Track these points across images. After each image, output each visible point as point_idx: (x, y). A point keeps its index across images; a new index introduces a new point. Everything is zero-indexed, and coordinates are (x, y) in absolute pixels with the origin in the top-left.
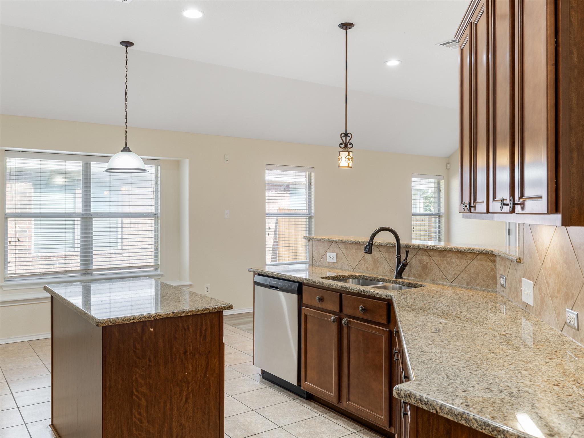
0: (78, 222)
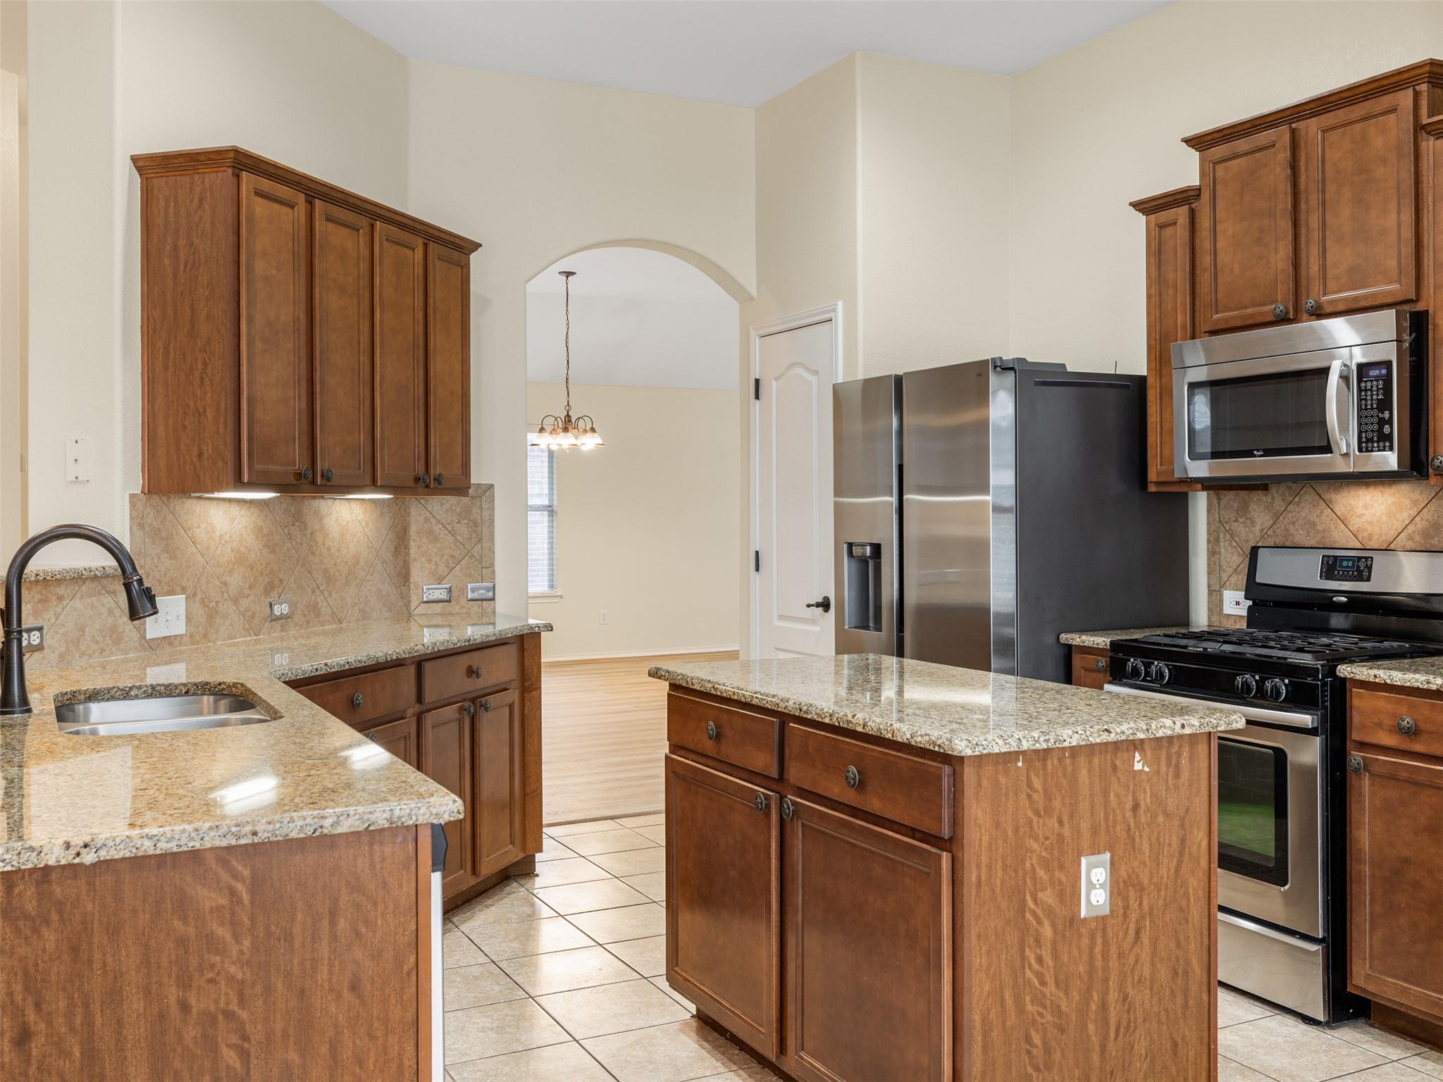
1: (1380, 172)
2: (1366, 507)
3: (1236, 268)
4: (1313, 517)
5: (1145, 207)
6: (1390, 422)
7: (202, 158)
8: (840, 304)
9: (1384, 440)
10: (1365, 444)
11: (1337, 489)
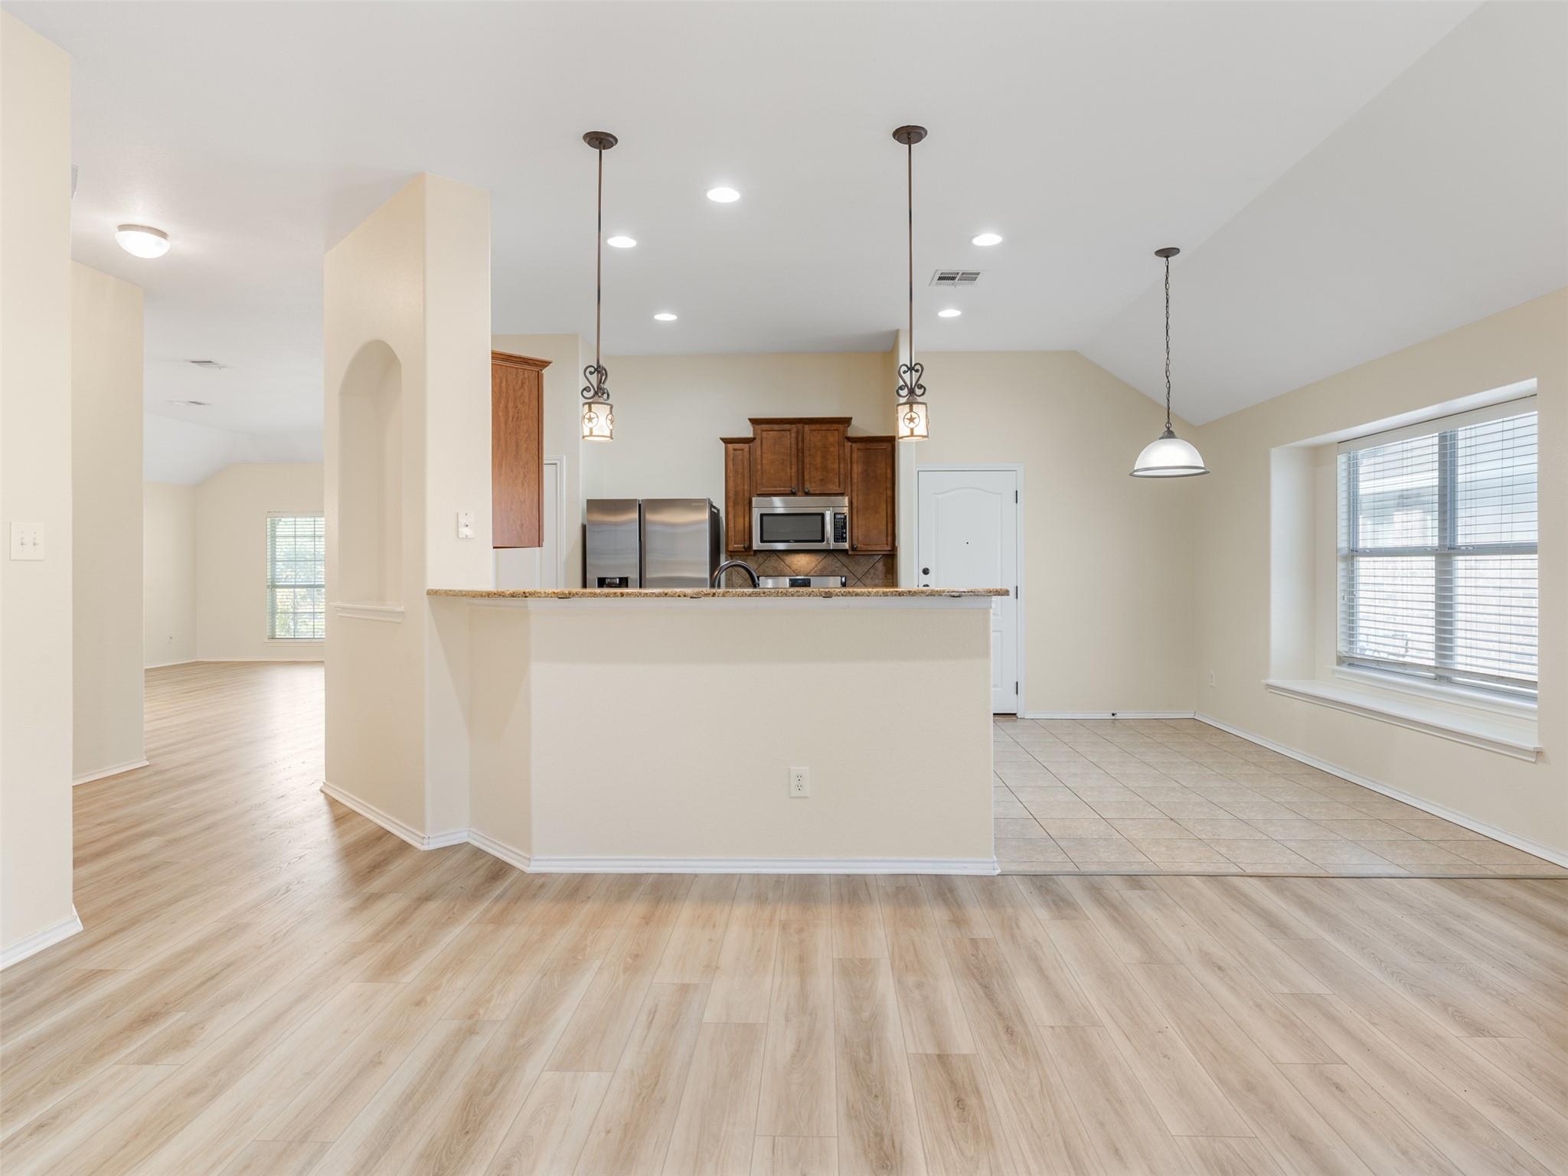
0: (1430, 562)
1: (832, 449)
2: (798, 561)
3: (772, 472)
4: (776, 565)
5: (727, 441)
6: (846, 533)
7: (530, 362)
8: (564, 457)
9: (844, 539)
10: (836, 540)
11: (786, 555)
